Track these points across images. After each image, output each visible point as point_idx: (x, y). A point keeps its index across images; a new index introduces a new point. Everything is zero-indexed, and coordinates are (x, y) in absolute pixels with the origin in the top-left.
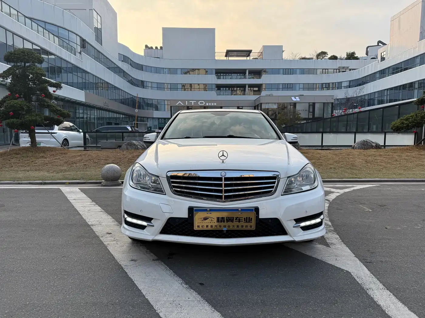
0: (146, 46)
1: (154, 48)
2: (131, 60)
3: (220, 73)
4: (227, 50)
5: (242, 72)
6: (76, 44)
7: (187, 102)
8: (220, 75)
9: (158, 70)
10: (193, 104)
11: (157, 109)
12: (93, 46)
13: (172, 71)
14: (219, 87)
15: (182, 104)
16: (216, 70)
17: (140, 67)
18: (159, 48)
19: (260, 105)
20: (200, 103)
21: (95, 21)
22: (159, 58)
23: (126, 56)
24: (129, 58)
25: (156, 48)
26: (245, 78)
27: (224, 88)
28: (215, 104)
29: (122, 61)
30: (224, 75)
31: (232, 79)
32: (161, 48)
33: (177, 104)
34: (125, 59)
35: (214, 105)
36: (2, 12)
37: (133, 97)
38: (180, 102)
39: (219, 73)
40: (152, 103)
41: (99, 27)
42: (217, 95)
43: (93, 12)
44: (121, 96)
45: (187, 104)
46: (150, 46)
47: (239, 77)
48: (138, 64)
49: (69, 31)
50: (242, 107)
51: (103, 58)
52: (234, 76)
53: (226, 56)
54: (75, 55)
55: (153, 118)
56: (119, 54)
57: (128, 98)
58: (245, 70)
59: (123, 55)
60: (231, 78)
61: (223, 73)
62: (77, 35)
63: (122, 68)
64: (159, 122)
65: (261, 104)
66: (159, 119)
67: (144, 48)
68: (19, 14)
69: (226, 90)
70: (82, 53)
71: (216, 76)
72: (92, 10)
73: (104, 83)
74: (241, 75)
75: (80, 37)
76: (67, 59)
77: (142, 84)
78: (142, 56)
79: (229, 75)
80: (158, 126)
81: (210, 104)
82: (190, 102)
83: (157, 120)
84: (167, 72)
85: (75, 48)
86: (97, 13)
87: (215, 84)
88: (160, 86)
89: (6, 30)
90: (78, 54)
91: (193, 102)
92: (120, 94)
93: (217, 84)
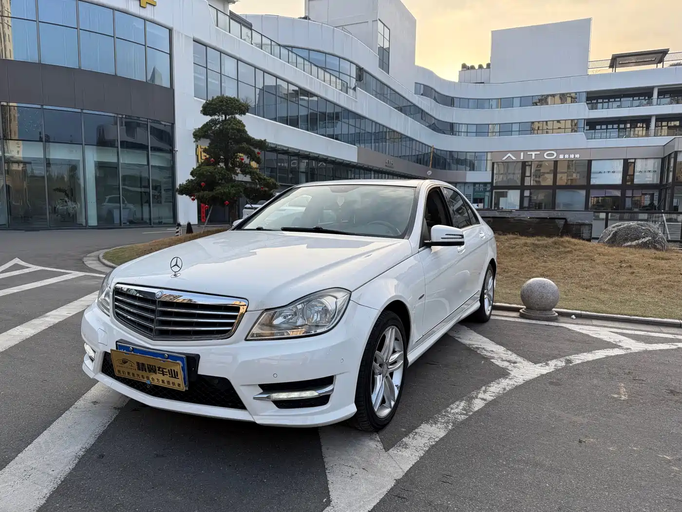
0: (464, 66)
1: (477, 67)
2: (435, 91)
3: (597, 98)
4: (613, 55)
5: (644, 94)
6: (350, 76)
7: (522, 154)
8: (597, 103)
9: (480, 104)
10: (533, 158)
11: (472, 168)
12: (374, 77)
13: (506, 103)
14: (592, 124)
15: (514, 158)
16: (588, 93)
17: (450, 101)
18: (485, 66)
19: (673, 155)
20: (548, 155)
21: (380, 37)
22: (483, 83)
23: (427, 86)
24: (432, 89)
25: (481, 67)
26: (650, 103)
27: (602, 126)
28: (577, 156)
29: (422, 95)
30: (605, 101)
31: (621, 108)
32: (488, 65)
33: (504, 159)
34: (427, 91)
35: (575, 157)
36: (252, 44)
37: (435, 151)
38: (509, 155)
39: (594, 98)
40: (466, 159)
41: (386, 46)
42: (588, 139)
43: (378, 22)
44: (414, 151)
45: (522, 158)
46: (469, 64)
47: (637, 103)
48: (447, 96)
49: (340, 58)
50: (635, 159)
51: (389, 92)
52: (626, 101)
53: (611, 66)
54: (347, 94)
55: (465, 183)
56: (415, 83)
57: (427, 152)
58: (652, 88)
59: (423, 85)
60: (619, 107)
61: (603, 98)
62: (351, 62)
63: (420, 106)
64: (474, 189)
65: (676, 153)
66: (475, 184)
67: (460, 69)
68: (273, 43)
69: (607, 128)
70: (358, 89)
71: (587, 104)
72: (376, 22)
73: (389, 132)
74: (641, 98)
75: (357, 65)
76: (335, 100)
77: (450, 129)
78: (454, 83)
79: (615, 101)
80: (472, 196)
81: (567, 156)
82: (529, 153)
83: (472, 188)
84: (494, 106)
85: (347, 83)
86: (384, 25)
87: (585, 119)
88: (481, 130)
89: (255, 68)
90: (351, 91)
91: (533, 154)
92: (414, 148)
93: (587, 119)
